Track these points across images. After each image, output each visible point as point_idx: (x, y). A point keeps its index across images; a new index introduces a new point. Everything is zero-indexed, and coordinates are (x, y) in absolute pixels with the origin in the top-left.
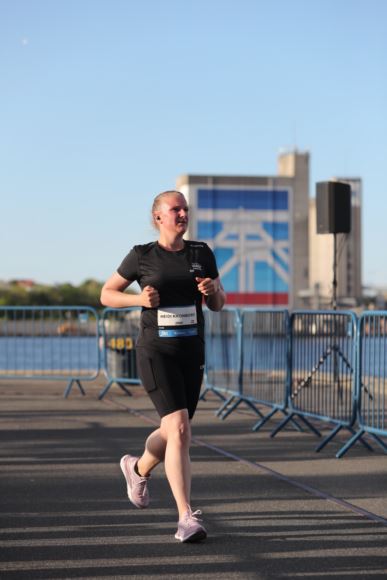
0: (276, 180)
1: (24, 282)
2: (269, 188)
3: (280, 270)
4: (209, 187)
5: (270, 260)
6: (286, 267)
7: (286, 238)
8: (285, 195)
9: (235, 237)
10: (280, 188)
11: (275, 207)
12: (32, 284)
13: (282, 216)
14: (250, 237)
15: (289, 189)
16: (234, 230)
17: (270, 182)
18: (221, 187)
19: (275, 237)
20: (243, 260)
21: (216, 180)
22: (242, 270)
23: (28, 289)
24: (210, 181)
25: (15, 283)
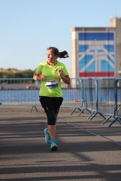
0: (109, 29)
1: (13, 69)
2: (106, 32)
3: (111, 63)
4: (83, 32)
5: (107, 60)
6: (113, 62)
7: (113, 51)
8: (112, 34)
9: (93, 51)
10: (110, 32)
11: (108, 39)
12: (16, 70)
13: (111, 43)
14: (99, 51)
15: (114, 32)
16: (93, 49)
17: (107, 30)
18: (88, 32)
19: (109, 51)
20: (96, 60)
21: (86, 29)
22: (96, 63)
23: (15, 72)
24: (83, 29)
25: (9, 70)
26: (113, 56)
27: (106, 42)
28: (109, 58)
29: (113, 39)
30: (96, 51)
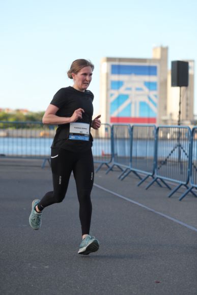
1: (23, 110)
2: (147, 64)
3: (152, 106)
4: (117, 63)
5: (147, 100)
6: (155, 104)
7: (155, 89)
8: (155, 68)
9: (130, 89)
10: (152, 64)
11: (150, 74)
13: (153, 79)
14: (138, 89)
15: (157, 65)
16: (129, 86)
17: (148, 61)
18: (123, 64)
19: (150, 89)
20: (133, 101)
21: (120, 60)
22: (133, 106)
23: (25, 114)
24: (117, 60)
25: (18, 111)
26: (156, 96)
27: (147, 78)
28: (149, 98)
29: (155, 74)
30: (133, 89)
